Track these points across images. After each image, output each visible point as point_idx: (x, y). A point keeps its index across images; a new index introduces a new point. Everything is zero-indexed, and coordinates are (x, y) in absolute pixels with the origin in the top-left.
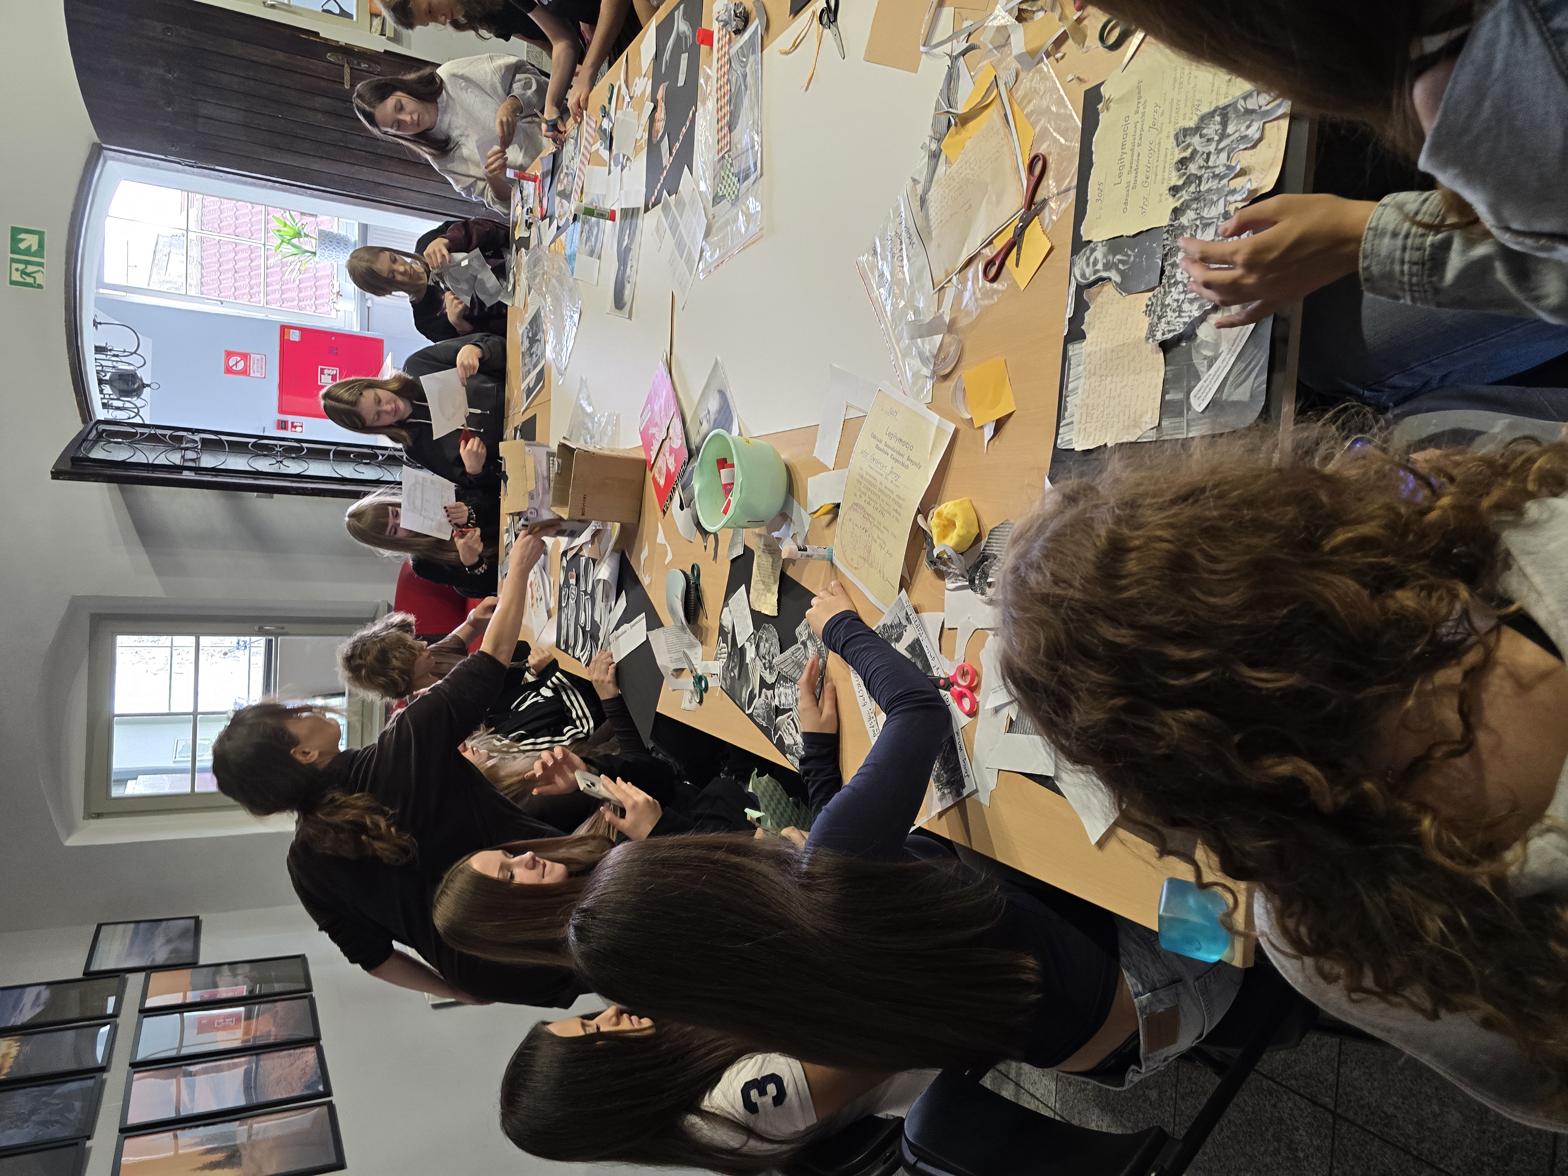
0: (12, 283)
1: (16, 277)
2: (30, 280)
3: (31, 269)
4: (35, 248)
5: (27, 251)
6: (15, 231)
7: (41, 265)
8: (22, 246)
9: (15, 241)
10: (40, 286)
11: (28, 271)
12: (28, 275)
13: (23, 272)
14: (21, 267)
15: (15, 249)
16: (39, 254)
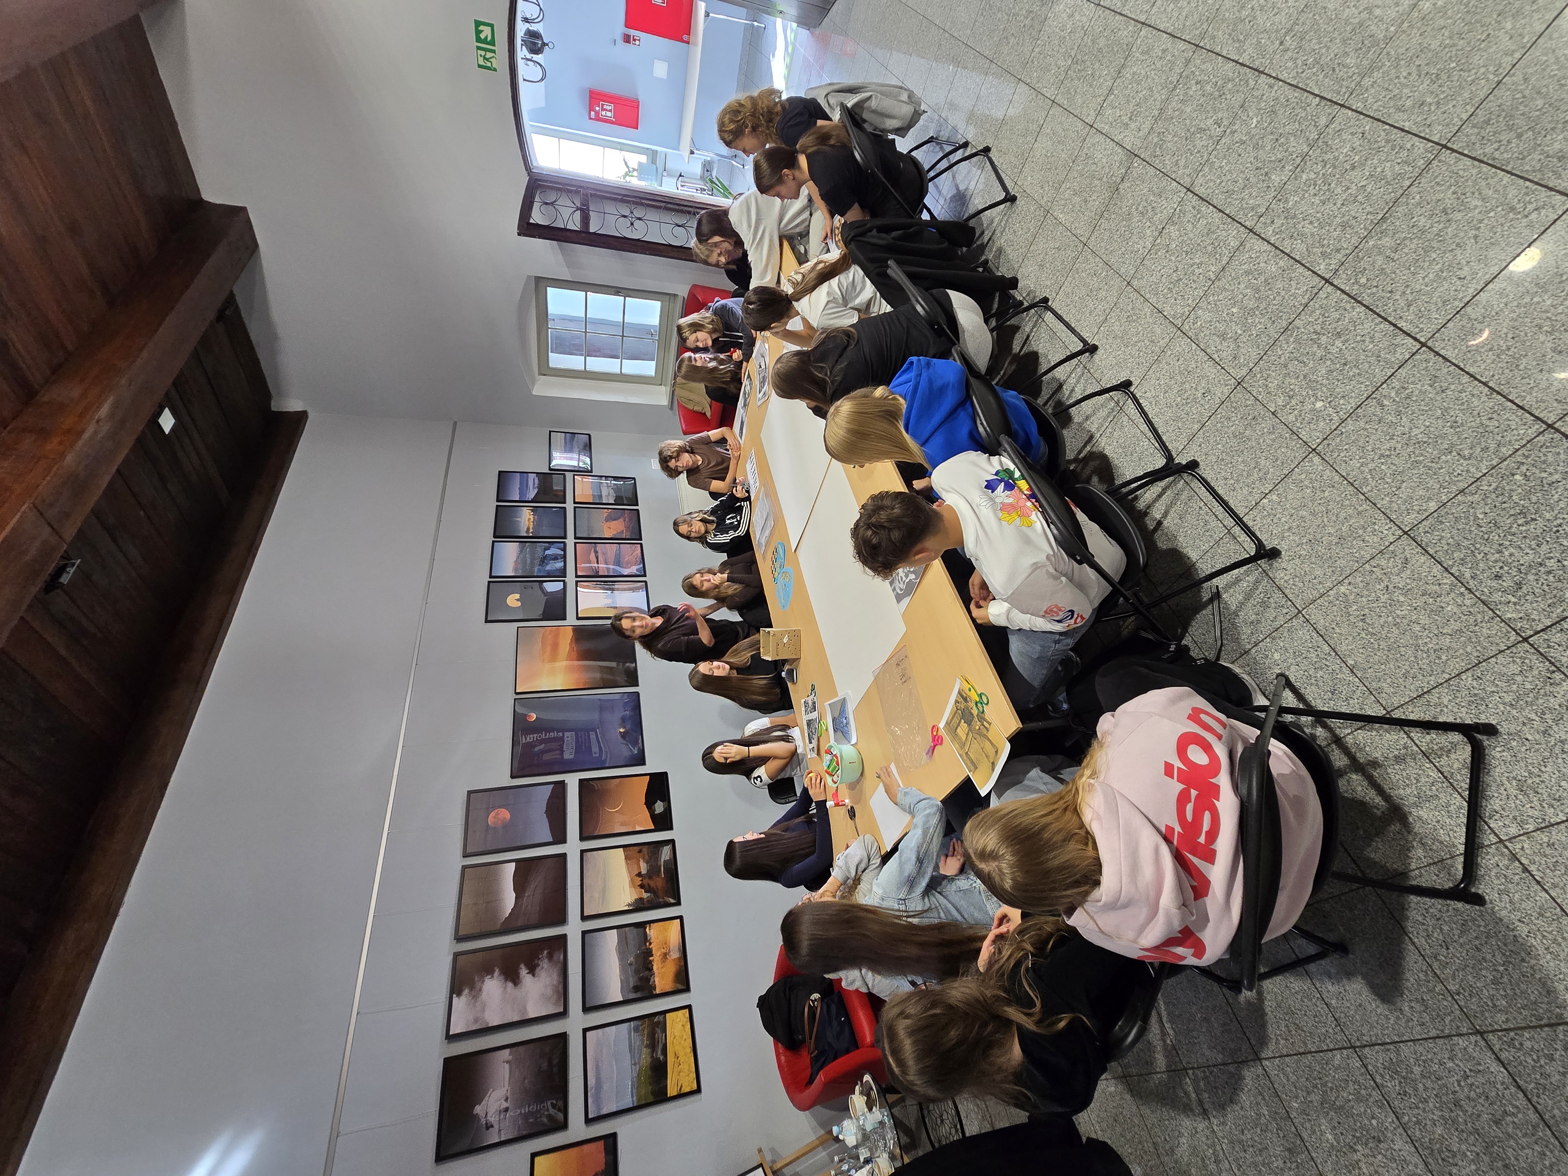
0: (480, 66)
1: (481, 62)
2: (489, 64)
3: (489, 55)
4: (489, 38)
5: (485, 41)
6: (478, 24)
7: (494, 52)
8: (482, 36)
9: (478, 32)
10: (495, 70)
11: (487, 57)
12: (487, 60)
13: (485, 58)
14: (483, 53)
15: (479, 40)
16: (492, 43)
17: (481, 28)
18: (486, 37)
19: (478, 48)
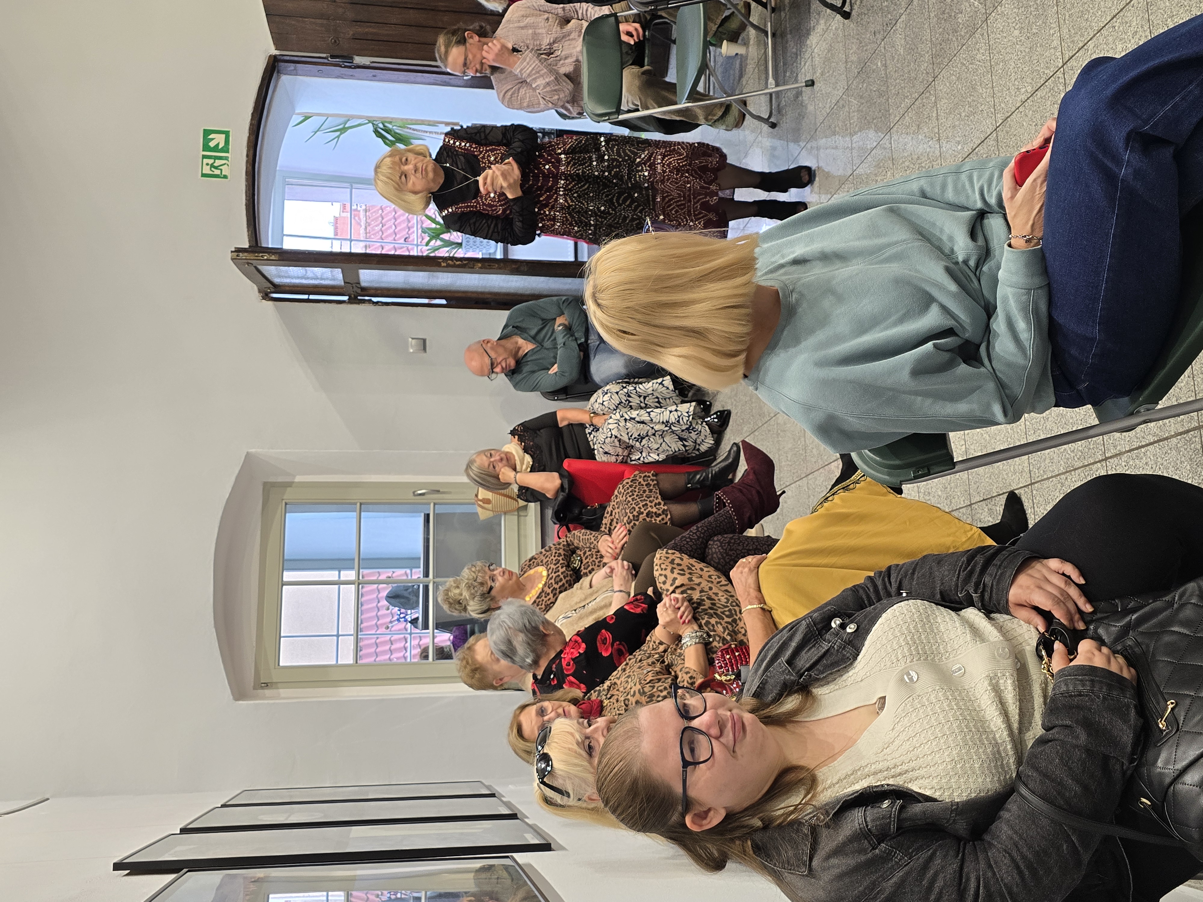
0: (204, 175)
1: (207, 170)
2: (217, 172)
3: (218, 163)
4: (222, 145)
5: (216, 149)
6: (207, 132)
7: (226, 158)
8: (212, 144)
9: (206, 141)
10: (225, 177)
11: (215, 164)
12: (216, 168)
13: (212, 166)
14: (211, 161)
15: (206, 147)
16: (226, 149)
17: (212, 136)
18: (218, 144)
19: (204, 157)
